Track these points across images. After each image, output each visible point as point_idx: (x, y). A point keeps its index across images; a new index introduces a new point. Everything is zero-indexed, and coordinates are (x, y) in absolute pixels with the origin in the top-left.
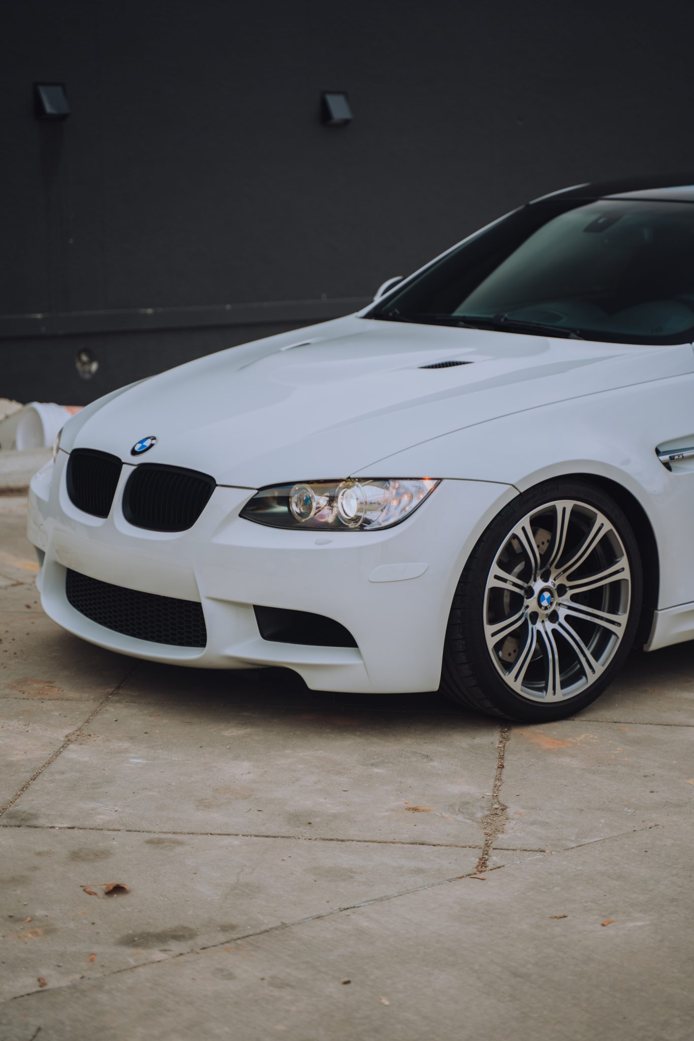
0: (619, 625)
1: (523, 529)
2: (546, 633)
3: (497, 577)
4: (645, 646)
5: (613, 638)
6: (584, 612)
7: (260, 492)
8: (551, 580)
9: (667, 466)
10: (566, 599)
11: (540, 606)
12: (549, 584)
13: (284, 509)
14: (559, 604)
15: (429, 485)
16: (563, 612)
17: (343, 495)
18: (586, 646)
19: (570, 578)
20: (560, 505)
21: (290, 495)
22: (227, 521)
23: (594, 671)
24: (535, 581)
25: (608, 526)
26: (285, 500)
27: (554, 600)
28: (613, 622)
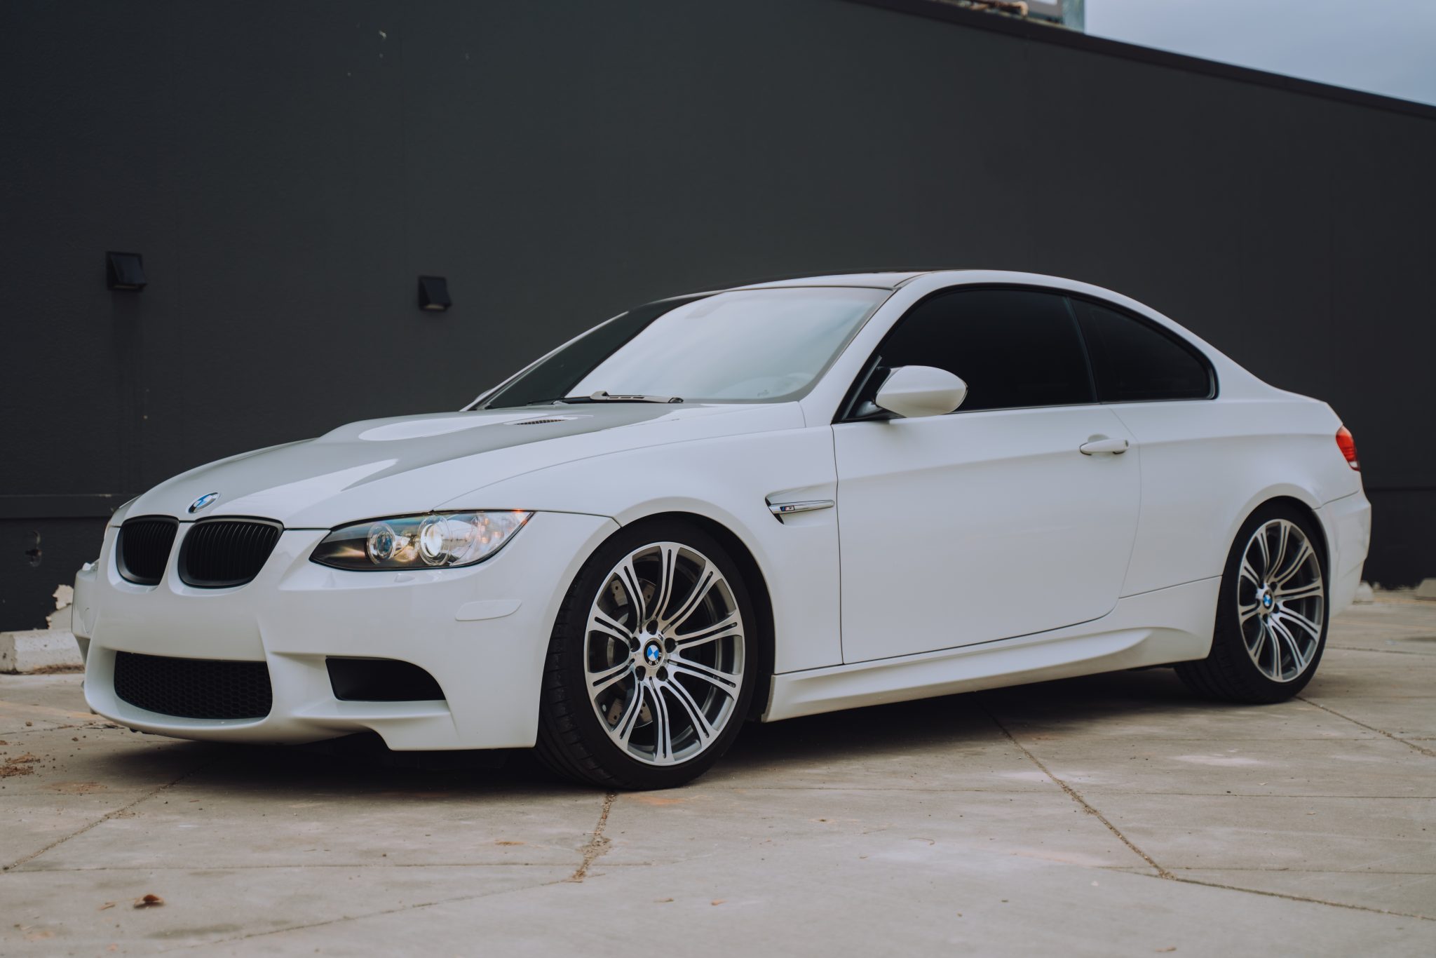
0: (734, 685)
1: (626, 569)
2: (655, 691)
3: (597, 620)
4: (762, 716)
5: (728, 699)
6: (697, 669)
7: (333, 533)
8: (658, 632)
9: (777, 516)
10: (675, 656)
11: (647, 660)
12: (656, 636)
13: (361, 553)
14: (669, 661)
15: (521, 517)
16: (672, 670)
17: (426, 534)
18: (700, 709)
19: (678, 631)
20: (665, 546)
21: (368, 537)
22: (295, 566)
23: (708, 735)
24: (641, 632)
25: (718, 576)
26: (362, 543)
27: (662, 655)
28: (727, 682)
